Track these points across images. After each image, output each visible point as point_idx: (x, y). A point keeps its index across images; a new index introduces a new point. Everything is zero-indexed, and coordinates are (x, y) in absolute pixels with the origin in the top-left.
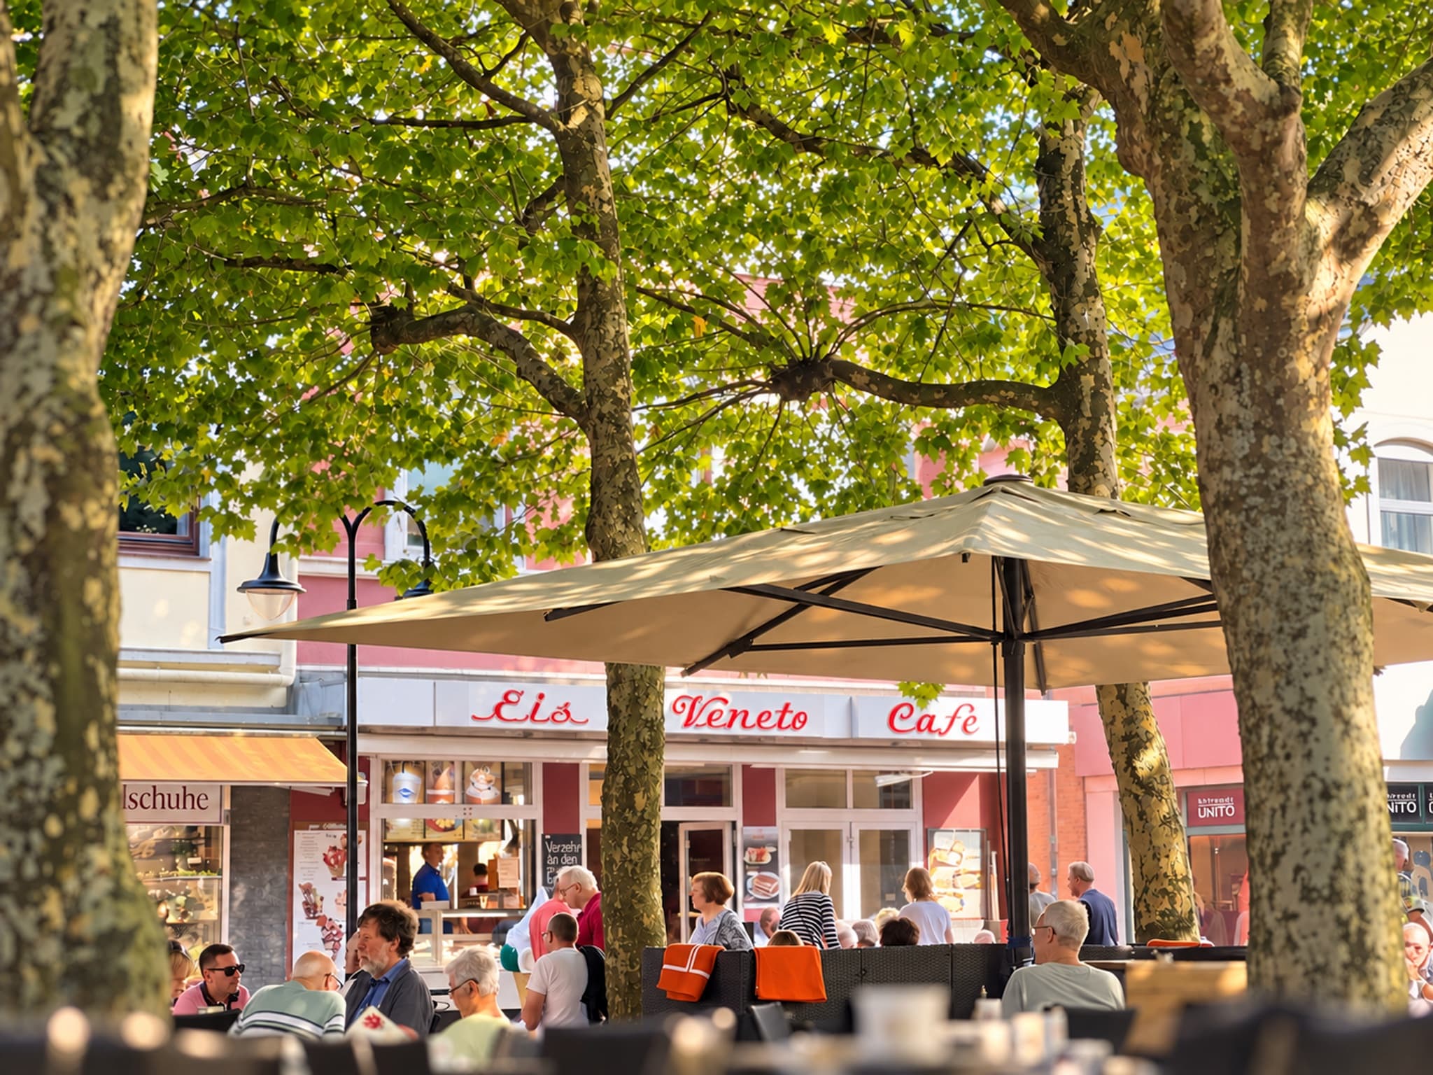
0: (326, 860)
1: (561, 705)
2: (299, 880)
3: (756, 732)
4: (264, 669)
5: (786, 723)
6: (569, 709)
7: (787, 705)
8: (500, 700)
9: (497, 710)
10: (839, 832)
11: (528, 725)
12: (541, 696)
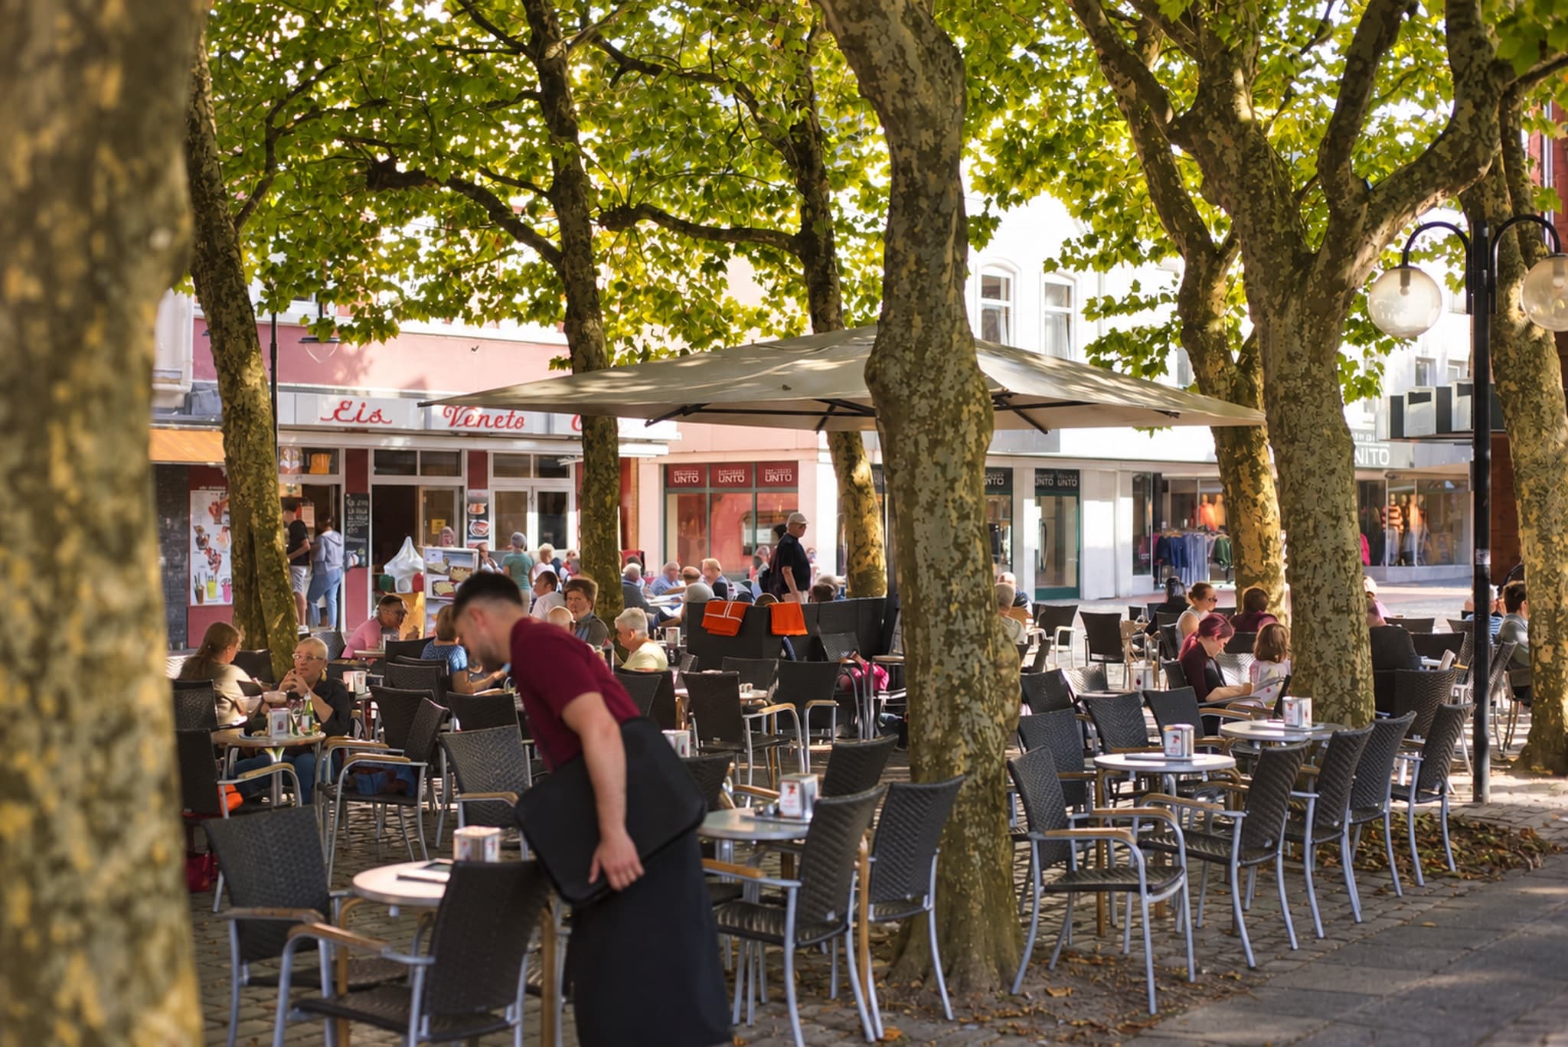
0: (210, 510)
1: (377, 411)
2: (194, 523)
3: (494, 430)
4: (171, 382)
5: (512, 423)
8: (337, 407)
9: (336, 412)
10: (526, 493)
11: (355, 424)
12: (363, 405)
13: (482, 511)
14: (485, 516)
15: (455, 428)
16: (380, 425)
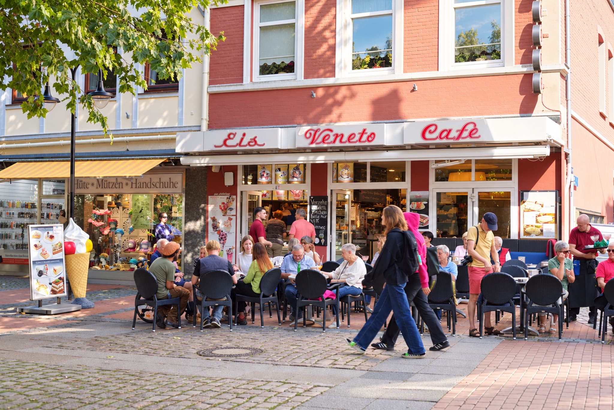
0: (221, 208)
1: (253, 137)
2: (210, 216)
3: (347, 144)
6: (256, 139)
7: (364, 130)
8: (226, 137)
9: (225, 141)
12: (244, 135)
13: (423, 207)
14: (426, 211)
15: (314, 146)
16: (256, 147)
